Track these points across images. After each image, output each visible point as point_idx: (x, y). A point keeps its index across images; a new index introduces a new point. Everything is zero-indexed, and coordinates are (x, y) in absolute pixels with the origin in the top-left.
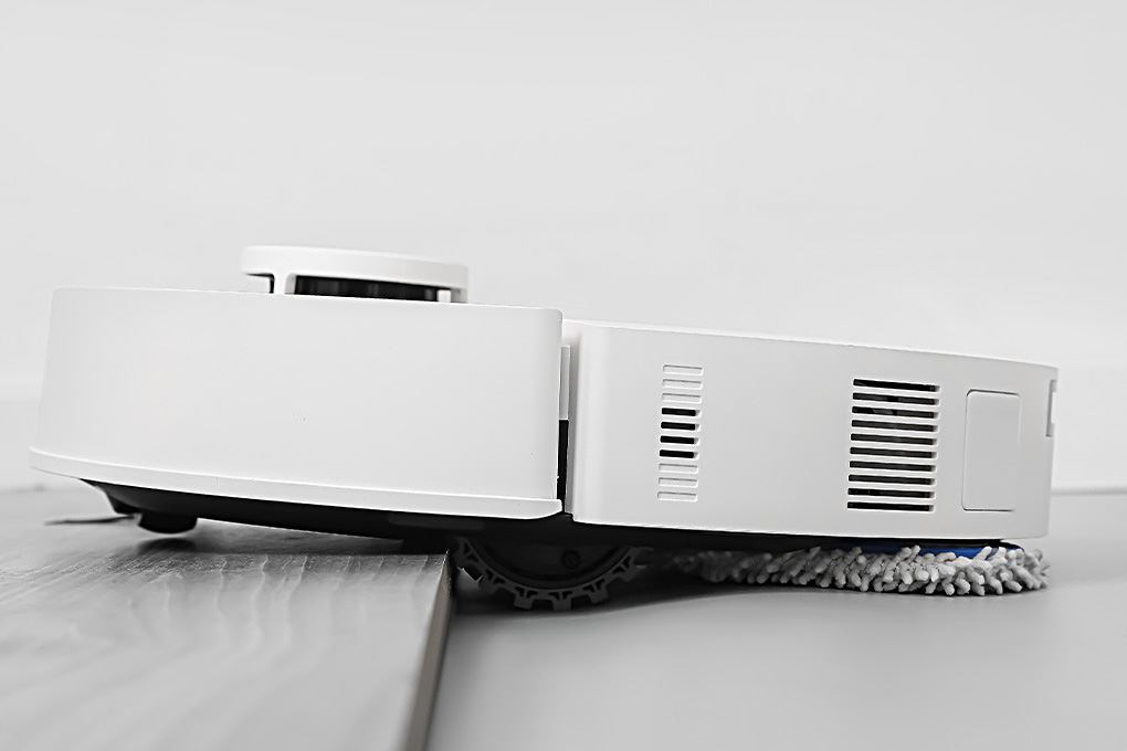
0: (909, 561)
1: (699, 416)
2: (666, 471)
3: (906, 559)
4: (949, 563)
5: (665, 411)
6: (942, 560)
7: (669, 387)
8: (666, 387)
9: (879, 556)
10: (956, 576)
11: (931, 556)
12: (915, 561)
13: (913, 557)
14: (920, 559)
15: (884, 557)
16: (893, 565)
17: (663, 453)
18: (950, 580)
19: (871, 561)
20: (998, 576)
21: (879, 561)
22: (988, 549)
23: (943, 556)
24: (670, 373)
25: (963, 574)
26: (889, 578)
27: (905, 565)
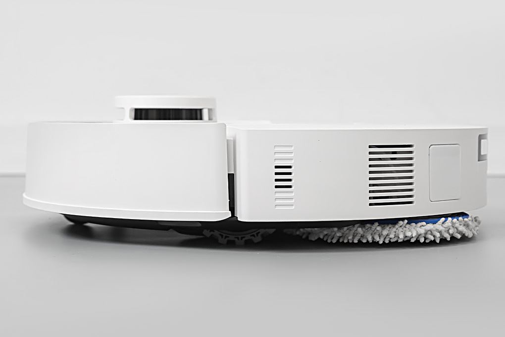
0: (402, 227)
1: (293, 168)
2: (278, 195)
3: (401, 226)
4: (422, 227)
5: (276, 167)
6: (419, 226)
7: (277, 156)
8: (276, 156)
9: (388, 226)
10: (426, 234)
11: (414, 224)
12: (405, 227)
13: (404, 225)
14: (408, 226)
15: (390, 226)
16: (394, 230)
17: (276, 187)
18: (423, 235)
19: (383, 228)
20: (448, 232)
21: (388, 228)
22: (443, 219)
23: (420, 224)
24: (277, 149)
25: (430, 232)
26: (392, 236)
27: (401, 229)
